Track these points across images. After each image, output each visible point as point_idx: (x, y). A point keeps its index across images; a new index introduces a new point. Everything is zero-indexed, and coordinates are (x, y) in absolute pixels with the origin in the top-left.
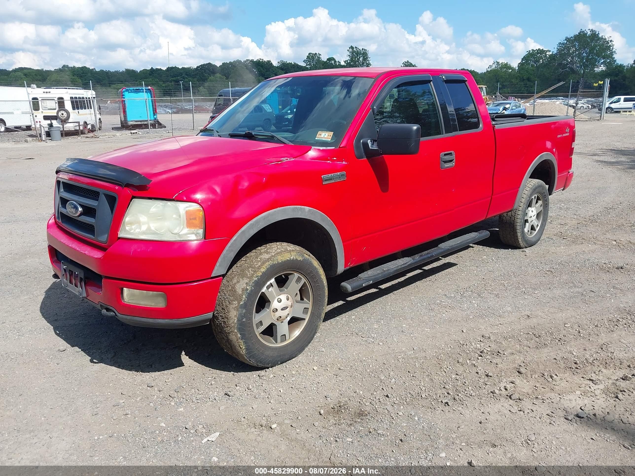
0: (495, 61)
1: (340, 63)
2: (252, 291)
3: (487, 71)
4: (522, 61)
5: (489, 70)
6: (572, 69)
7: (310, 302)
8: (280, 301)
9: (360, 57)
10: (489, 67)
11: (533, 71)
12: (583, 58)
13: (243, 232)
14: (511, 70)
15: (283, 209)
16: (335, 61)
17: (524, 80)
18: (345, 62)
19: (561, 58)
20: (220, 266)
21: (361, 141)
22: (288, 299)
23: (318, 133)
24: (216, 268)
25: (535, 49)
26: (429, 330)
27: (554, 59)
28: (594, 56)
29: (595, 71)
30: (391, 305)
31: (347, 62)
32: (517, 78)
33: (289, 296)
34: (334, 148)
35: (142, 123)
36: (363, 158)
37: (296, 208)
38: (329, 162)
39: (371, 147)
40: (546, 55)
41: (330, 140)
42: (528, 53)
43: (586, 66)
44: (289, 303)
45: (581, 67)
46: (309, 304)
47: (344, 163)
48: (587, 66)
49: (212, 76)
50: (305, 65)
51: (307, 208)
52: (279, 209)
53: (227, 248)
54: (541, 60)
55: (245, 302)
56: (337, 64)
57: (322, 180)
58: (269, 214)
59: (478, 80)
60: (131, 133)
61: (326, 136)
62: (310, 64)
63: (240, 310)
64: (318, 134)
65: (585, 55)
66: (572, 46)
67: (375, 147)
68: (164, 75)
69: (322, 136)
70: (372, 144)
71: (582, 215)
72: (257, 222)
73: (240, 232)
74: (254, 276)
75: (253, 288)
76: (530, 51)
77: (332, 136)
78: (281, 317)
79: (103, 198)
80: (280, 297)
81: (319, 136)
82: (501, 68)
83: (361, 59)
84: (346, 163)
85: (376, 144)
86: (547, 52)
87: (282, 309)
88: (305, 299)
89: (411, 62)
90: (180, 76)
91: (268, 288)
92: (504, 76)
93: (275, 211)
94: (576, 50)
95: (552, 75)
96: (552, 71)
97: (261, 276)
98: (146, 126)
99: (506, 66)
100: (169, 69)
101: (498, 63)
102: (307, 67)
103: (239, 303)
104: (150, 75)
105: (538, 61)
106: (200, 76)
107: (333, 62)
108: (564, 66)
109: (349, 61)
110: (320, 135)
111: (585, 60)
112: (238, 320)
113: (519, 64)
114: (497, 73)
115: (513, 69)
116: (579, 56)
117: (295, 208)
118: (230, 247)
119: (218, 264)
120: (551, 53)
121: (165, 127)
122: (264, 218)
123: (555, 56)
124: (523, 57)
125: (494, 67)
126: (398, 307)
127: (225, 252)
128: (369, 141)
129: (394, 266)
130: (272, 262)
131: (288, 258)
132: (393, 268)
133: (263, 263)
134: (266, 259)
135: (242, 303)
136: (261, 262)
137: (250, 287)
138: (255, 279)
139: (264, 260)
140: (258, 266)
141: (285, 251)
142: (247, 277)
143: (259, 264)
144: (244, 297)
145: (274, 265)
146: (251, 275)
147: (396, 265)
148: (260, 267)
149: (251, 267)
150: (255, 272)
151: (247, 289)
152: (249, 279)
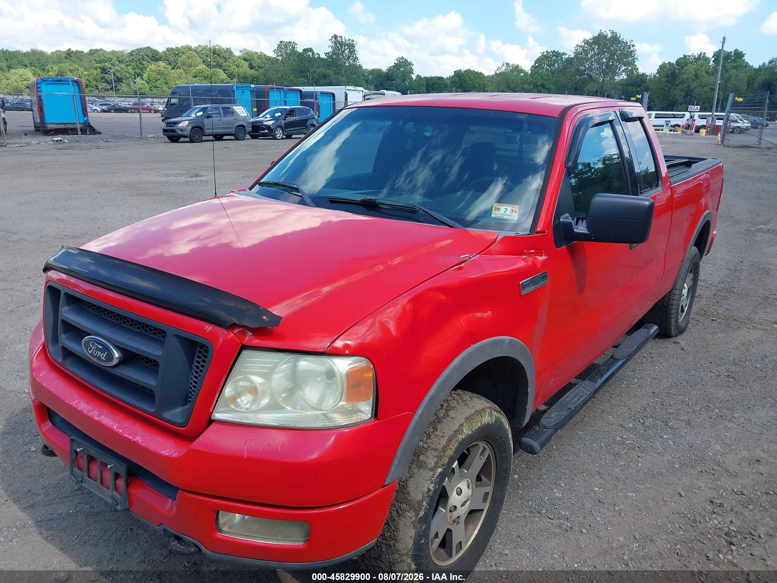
0: (505, 63)
1: (319, 55)
2: (435, 491)
3: (496, 74)
4: (535, 64)
5: (498, 72)
6: (590, 77)
7: (491, 482)
8: (460, 492)
9: (345, 50)
10: (498, 69)
11: (548, 76)
12: (602, 64)
14: (523, 74)
15: (479, 346)
16: (313, 53)
17: (537, 86)
18: (326, 54)
19: (579, 63)
21: (561, 220)
22: (468, 487)
24: (393, 468)
25: (549, 51)
26: (634, 495)
27: (571, 64)
28: (615, 63)
29: (615, 80)
31: (329, 54)
32: (529, 84)
33: (470, 481)
35: (68, 126)
36: (562, 246)
38: (525, 257)
39: (575, 229)
40: (562, 58)
42: (541, 55)
43: (605, 74)
44: (469, 493)
45: (601, 75)
46: (490, 485)
48: (607, 73)
49: (153, 65)
50: (275, 56)
51: (507, 339)
53: (410, 430)
54: (557, 64)
55: (425, 513)
56: (316, 57)
58: (463, 360)
59: (486, 84)
60: (53, 141)
62: (281, 55)
63: (419, 526)
65: (605, 60)
66: (590, 49)
67: (583, 230)
68: (86, 60)
71: (710, 281)
73: (427, 398)
74: (439, 465)
75: (437, 486)
76: (544, 53)
78: (458, 517)
79: (171, 341)
80: (460, 485)
82: (512, 71)
83: (347, 52)
86: (563, 55)
87: (462, 505)
89: (407, 59)
90: (110, 61)
92: (515, 81)
94: (595, 54)
95: (569, 82)
96: (569, 77)
97: (447, 463)
98: (73, 131)
99: (517, 69)
100: (92, 52)
101: (507, 64)
102: (278, 58)
104: (66, 58)
105: (554, 66)
106: (136, 64)
107: (311, 54)
108: (582, 73)
109: (330, 54)
110: (498, 209)
111: (604, 67)
112: (415, 543)
113: (532, 67)
114: (507, 77)
115: (526, 73)
116: (598, 61)
117: (493, 342)
118: (414, 428)
120: (567, 56)
121: (100, 133)
122: (458, 368)
123: (571, 61)
124: (536, 60)
125: (503, 69)
129: (579, 399)
130: (461, 437)
131: (479, 425)
132: (580, 404)
133: (450, 440)
134: (452, 433)
135: (422, 513)
136: (446, 438)
137: (432, 485)
138: (439, 470)
139: (449, 434)
140: (443, 446)
141: (474, 413)
142: (426, 468)
143: (443, 442)
144: (425, 503)
145: (463, 440)
146: (433, 463)
147: (581, 397)
148: (445, 448)
149: (429, 449)
150: (439, 457)
151: (429, 490)
152: (432, 473)
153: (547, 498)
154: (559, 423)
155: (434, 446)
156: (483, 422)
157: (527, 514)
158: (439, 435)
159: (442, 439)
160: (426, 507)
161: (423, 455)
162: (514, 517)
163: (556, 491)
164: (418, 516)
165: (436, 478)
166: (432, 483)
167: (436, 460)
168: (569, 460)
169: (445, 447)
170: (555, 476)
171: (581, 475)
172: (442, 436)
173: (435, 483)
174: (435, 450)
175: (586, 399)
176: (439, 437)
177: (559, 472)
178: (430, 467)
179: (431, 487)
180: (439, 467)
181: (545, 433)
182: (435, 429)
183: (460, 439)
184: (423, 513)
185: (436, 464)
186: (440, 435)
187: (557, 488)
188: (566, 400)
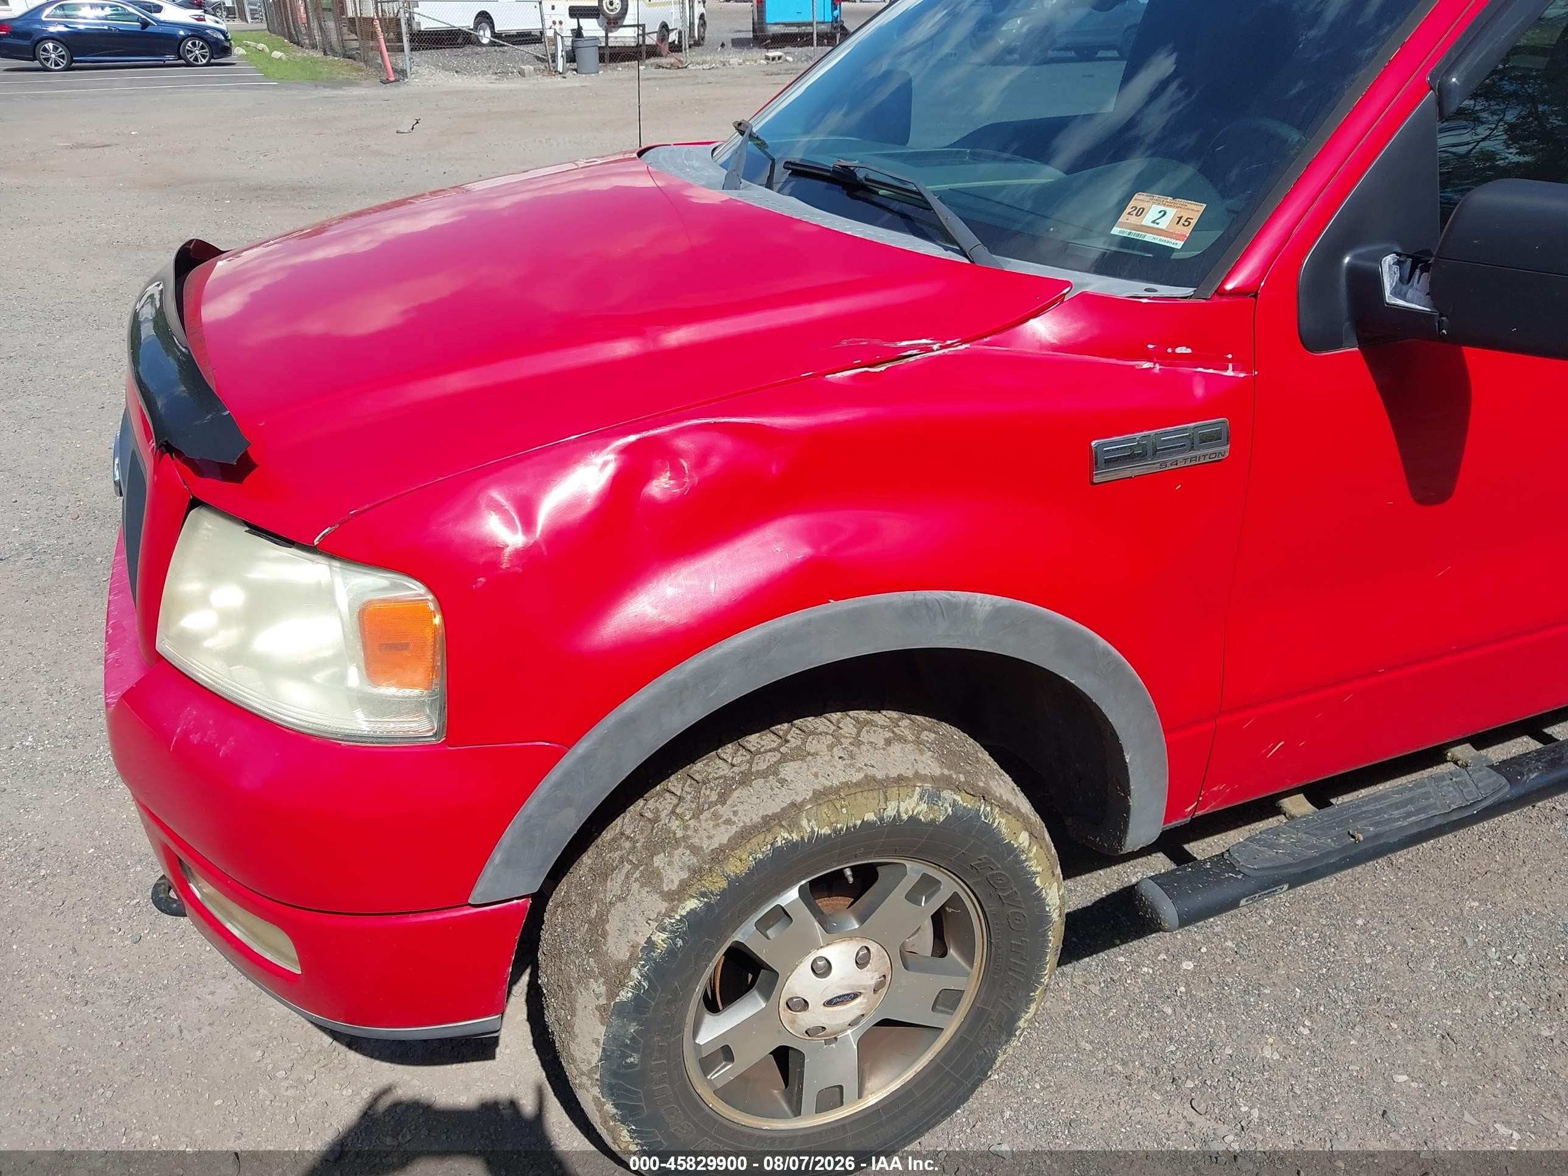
2: (671, 952)
7: (972, 966)
8: (822, 969)
13: (631, 720)
15: (855, 610)
20: (507, 863)
21: (1347, 260)
22: (862, 962)
23: (1132, 203)
24: (489, 871)
30: (1364, 930)
33: (874, 948)
34: (1189, 291)
36: (1339, 347)
37: (925, 604)
38: (1147, 365)
39: (1396, 293)
41: (1179, 244)
44: (868, 977)
46: (968, 974)
47: (1230, 373)
51: (984, 602)
52: (834, 607)
53: (544, 788)
55: (636, 997)
57: (1092, 461)
58: (772, 639)
61: (1163, 224)
63: (615, 1021)
64: (1128, 210)
67: (1414, 301)
69: (1147, 221)
70: (1405, 280)
72: (707, 675)
73: (612, 719)
74: (692, 891)
75: (680, 943)
77: (1194, 222)
78: (824, 1028)
80: (826, 952)
81: (1133, 219)
84: (1242, 375)
85: (1421, 281)
87: (830, 1003)
88: (952, 952)
91: (763, 925)
93: (809, 622)
97: (723, 893)
103: (612, 994)
110: (1140, 212)
112: (606, 1056)
117: (917, 605)
118: (557, 786)
119: (497, 856)
122: (746, 656)
126: (1394, 947)
127: (531, 806)
128: (1389, 259)
129: (1409, 815)
130: (782, 837)
131: (870, 817)
132: (1401, 828)
133: (744, 835)
134: (757, 819)
135: (625, 995)
136: (734, 829)
137: (664, 936)
138: (692, 904)
139: (747, 821)
140: (717, 846)
141: (858, 784)
142: (657, 889)
143: (723, 836)
144: (635, 972)
145: (792, 846)
146: (676, 883)
147: (1424, 809)
148: (720, 855)
149: (683, 844)
150: (696, 873)
151: (650, 944)
152: (666, 904)
153: (1228, 1051)
154: (1290, 865)
155: (695, 841)
156: (891, 812)
157: (1142, 1073)
158: (721, 816)
159: (723, 828)
160: (640, 982)
161: (662, 855)
162: (1101, 1068)
163: (1271, 1041)
164: (614, 999)
165: (678, 921)
166: (663, 929)
167: (685, 875)
168: (1376, 970)
169: (721, 849)
170: (1300, 1000)
171: (1383, 1023)
172: (728, 822)
173: (671, 932)
174: (695, 850)
175: (1437, 822)
176: (720, 821)
177: (1322, 993)
178: (666, 889)
179: (660, 938)
180: (693, 897)
181: (1219, 882)
182: (723, 799)
183: (779, 839)
184: (630, 995)
185: (684, 886)
186: (724, 818)
187: (1280, 1035)
188: (1364, 809)
